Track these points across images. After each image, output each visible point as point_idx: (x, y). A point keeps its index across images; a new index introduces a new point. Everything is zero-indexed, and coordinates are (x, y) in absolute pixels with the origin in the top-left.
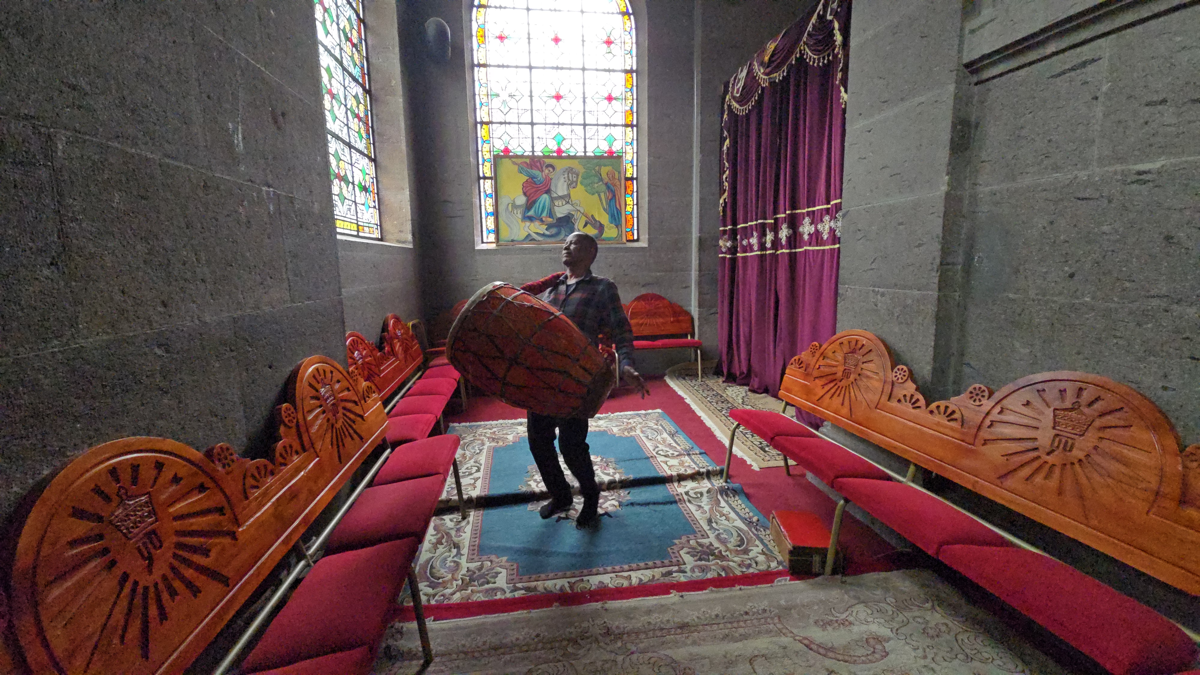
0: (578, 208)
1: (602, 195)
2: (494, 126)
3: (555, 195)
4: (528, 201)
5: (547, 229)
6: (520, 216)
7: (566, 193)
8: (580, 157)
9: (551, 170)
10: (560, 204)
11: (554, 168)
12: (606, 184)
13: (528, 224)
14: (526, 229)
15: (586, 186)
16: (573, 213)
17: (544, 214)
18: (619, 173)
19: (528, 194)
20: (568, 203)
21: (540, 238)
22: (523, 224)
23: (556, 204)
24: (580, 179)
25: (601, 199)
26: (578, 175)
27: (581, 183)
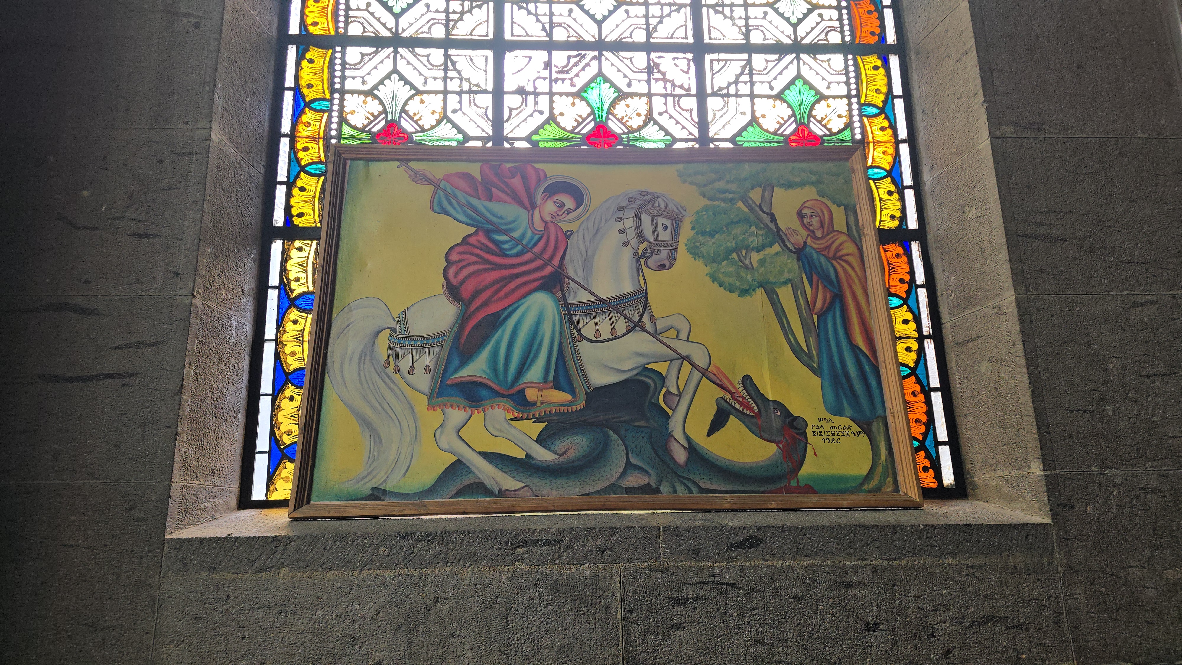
0: (683, 348)
1: (785, 294)
2: (353, 54)
3: (584, 297)
4: (463, 320)
5: (541, 440)
6: (423, 382)
7: (628, 288)
8: (687, 156)
9: (569, 203)
10: (605, 331)
11: (579, 197)
12: (800, 253)
13: (457, 415)
14: (449, 439)
15: (712, 260)
16: (661, 368)
17: (535, 373)
18: (850, 209)
19: (466, 291)
20: (636, 326)
21: (509, 482)
22: (435, 417)
23: (588, 331)
24: (686, 233)
25: (780, 314)
26: (677, 221)
27: (694, 252)
